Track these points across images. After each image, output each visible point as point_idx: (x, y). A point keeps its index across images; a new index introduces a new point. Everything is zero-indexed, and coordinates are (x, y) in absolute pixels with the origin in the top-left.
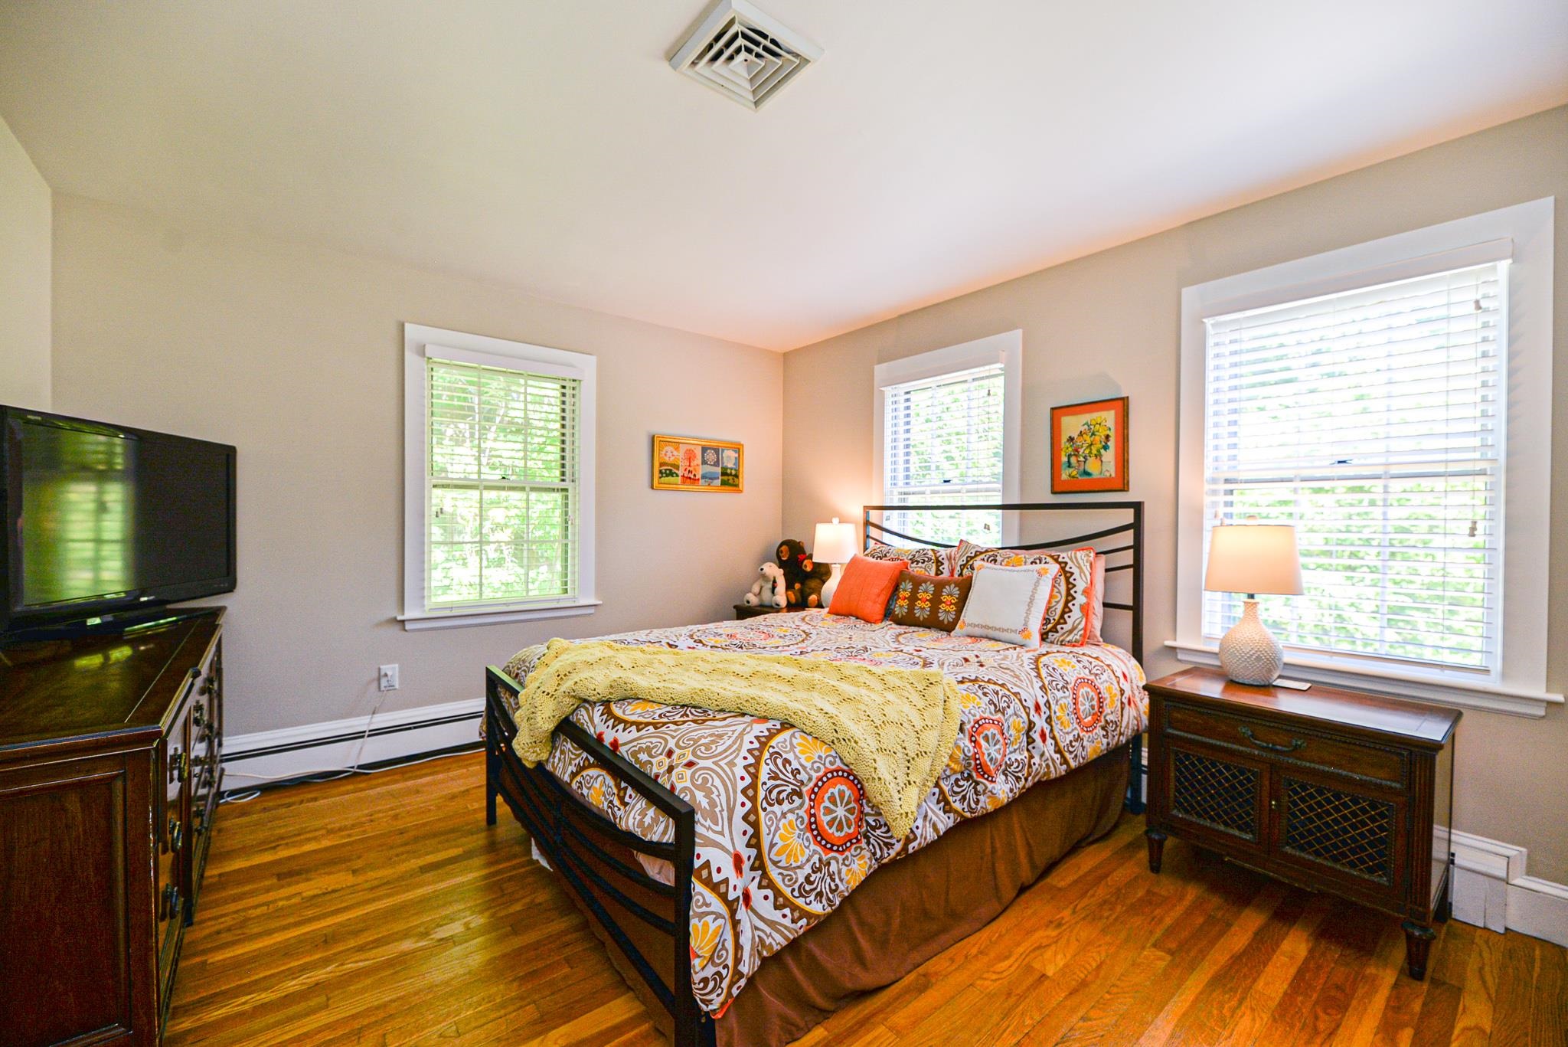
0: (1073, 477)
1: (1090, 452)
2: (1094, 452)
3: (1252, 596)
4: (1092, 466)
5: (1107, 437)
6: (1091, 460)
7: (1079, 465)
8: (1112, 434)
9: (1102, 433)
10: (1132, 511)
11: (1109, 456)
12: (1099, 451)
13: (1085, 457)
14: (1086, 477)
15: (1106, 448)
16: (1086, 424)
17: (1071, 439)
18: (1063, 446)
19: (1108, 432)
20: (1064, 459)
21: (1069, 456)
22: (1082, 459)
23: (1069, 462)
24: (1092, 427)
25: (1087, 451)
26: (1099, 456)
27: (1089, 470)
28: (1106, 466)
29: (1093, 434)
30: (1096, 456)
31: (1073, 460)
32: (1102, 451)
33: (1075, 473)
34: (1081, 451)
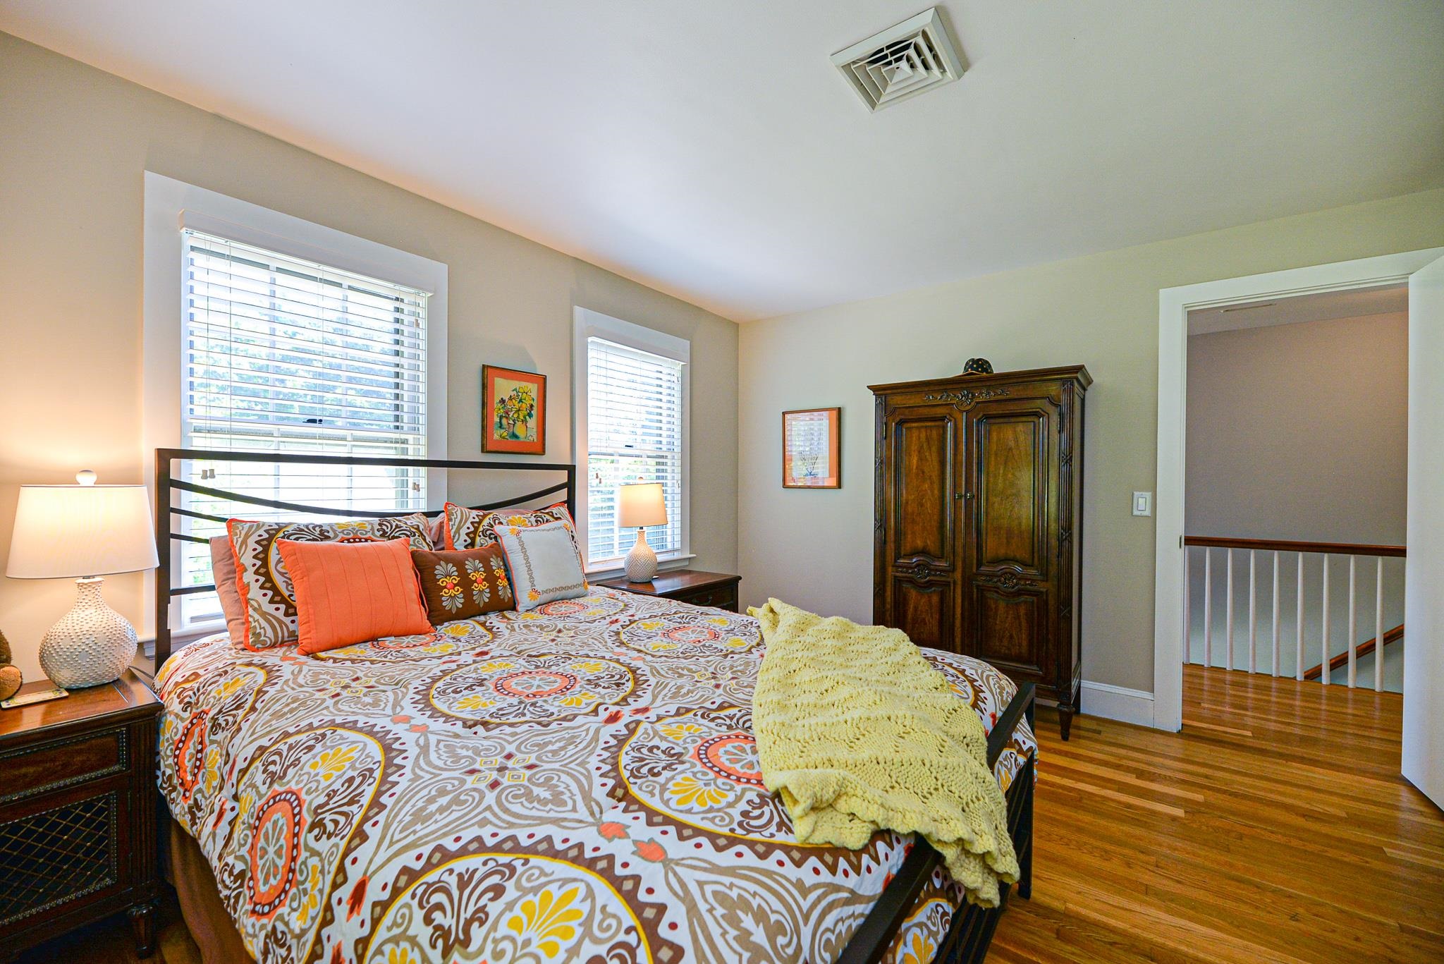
0: (504, 438)
1: (518, 417)
2: (522, 417)
3: (642, 528)
4: (519, 429)
5: (532, 406)
6: (519, 424)
7: (509, 427)
8: (535, 404)
9: (529, 402)
10: (566, 472)
11: (532, 423)
12: (525, 417)
13: (514, 421)
14: (514, 440)
15: (530, 415)
16: (515, 390)
17: (503, 401)
18: (495, 405)
19: (532, 402)
20: (497, 419)
21: (501, 417)
22: (511, 422)
23: (500, 422)
24: (520, 394)
25: (516, 416)
26: (525, 421)
27: (517, 433)
28: (527, 432)
29: (521, 401)
30: (523, 421)
31: (504, 421)
32: (527, 417)
33: (505, 434)
34: (511, 414)
